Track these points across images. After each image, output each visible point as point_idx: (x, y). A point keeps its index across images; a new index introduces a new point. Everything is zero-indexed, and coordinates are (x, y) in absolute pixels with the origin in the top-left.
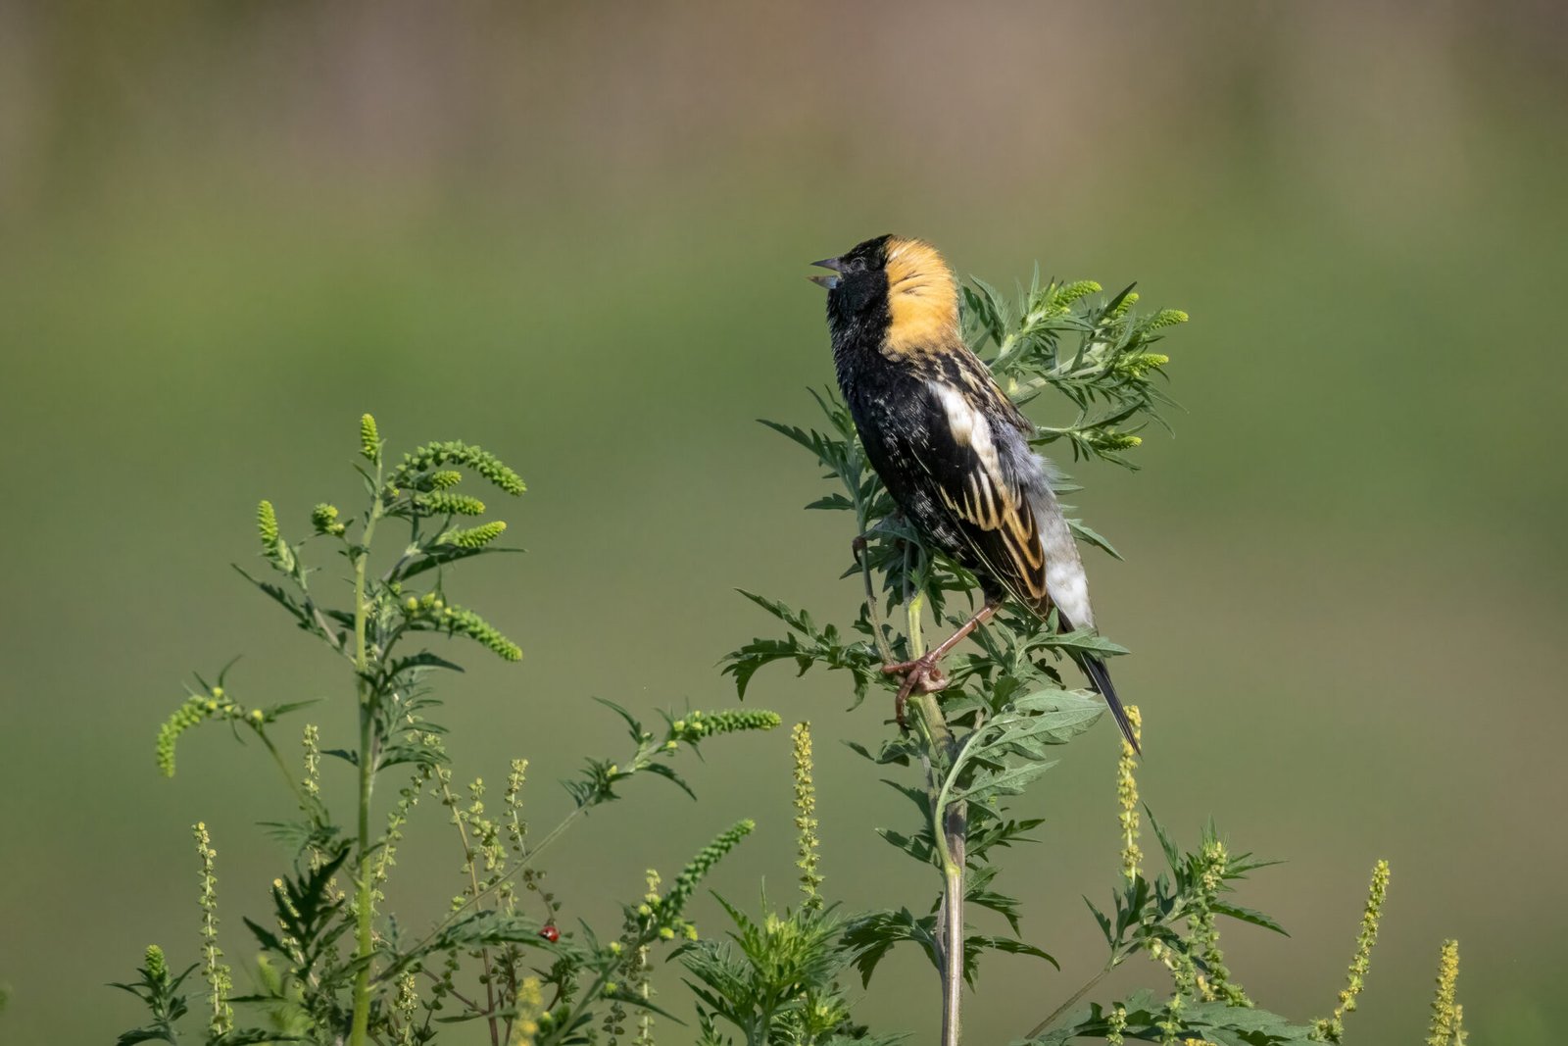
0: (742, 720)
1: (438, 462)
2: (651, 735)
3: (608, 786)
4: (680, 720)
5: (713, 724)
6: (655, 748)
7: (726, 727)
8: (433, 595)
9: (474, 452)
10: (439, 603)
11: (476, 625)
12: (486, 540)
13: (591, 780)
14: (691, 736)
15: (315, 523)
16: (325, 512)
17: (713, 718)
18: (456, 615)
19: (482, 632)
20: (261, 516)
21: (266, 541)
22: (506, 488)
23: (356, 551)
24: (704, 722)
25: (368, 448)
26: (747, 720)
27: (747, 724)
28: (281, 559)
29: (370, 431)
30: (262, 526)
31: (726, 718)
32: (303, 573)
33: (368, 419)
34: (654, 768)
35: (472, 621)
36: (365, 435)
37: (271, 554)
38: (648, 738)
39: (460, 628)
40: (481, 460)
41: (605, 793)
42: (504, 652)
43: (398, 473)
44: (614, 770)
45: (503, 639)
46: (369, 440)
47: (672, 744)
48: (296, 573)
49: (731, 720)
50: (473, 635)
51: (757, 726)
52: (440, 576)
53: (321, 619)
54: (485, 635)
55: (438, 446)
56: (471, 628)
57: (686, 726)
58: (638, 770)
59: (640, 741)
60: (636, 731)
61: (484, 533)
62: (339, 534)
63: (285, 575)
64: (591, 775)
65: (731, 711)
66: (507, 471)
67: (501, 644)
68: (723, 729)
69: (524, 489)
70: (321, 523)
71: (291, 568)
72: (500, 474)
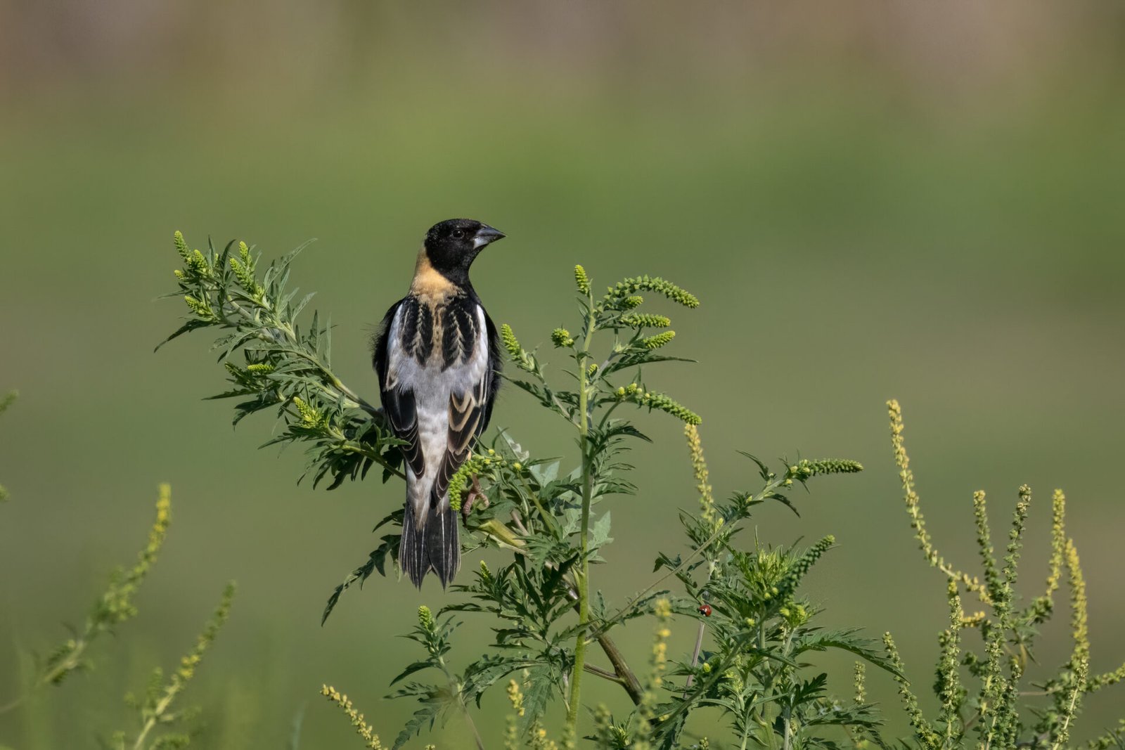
0: (837, 466)
1: (633, 291)
2: (775, 475)
3: (744, 509)
4: (794, 465)
5: (817, 469)
6: (776, 484)
7: (826, 471)
8: (635, 385)
9: (657, 281)
10: (640, 390)
11: (668, 403)
12: (663, 344)
13: (734, 505)
14: (802, 476)
15: (554, 341)
16: (561, 334)
17: (816, 465)
18: (654, 397)
19: (673, 407)
20: (504, 334)
21: (511, 351)
22: (687, 304)
23: (581, 355)
24: (810, 467)
25: (582, 287)
26: (840, 467)
27: (839, 469)
28: (523, 362)
29: (581, 275)
30: (506, 341)
31: (826, 465)
32: (541, 368)
33: (579, 267)
34: (777, 497)
35: (665, 400)
36: (579, 278)
37: (517, 359)
38: (773, 477)
39: (657, 406)
40: (664, 287)
41: (745, 514)
42: (690, 419)
43: (604, 301)
44: (750, 499)
45: (687, 411)
46: (582, 282)
47: (789, 481)
48: (536, 370)
49: (829, 466)
50: (667, 410)
51: (846, 471)
52: (640, 370)
53: (556, 401)
54: (675, 410)
55: (632, 281)
56: (665, 406)
57: (798, 470)
58: (765, 498)
59: (767, 479)
60: (764, 473)
61: (662, 339)
62: (570, 345)
63: (529, 372)
64: (735, 502)
65: (829, 461)
66: (683, 292)
67: (687, 414)
68: (823, 472)
69: (698, 303)
70: (558, 341)
71: (532, 367)
72: (680, 296)
